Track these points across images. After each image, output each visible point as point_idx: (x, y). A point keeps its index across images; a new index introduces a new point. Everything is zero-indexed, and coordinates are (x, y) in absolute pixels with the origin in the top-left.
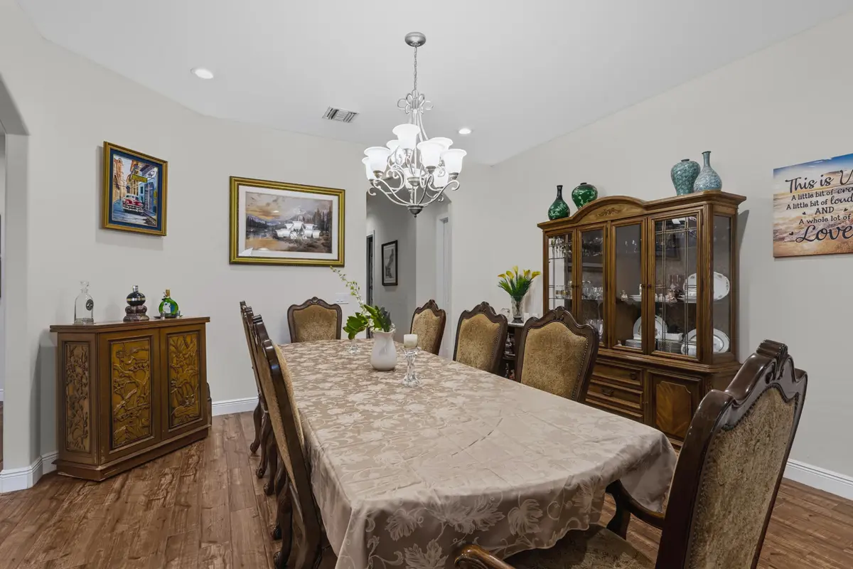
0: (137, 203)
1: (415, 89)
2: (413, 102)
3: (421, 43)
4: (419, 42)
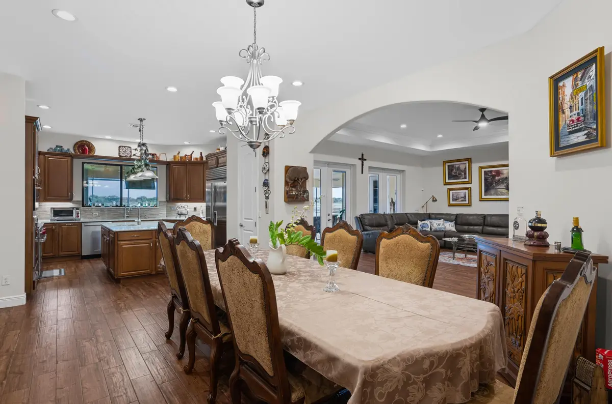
0: (578, 119)
1: (255, 43)
2: (253, 52)
3: (260, 4)
4: (259, 3)
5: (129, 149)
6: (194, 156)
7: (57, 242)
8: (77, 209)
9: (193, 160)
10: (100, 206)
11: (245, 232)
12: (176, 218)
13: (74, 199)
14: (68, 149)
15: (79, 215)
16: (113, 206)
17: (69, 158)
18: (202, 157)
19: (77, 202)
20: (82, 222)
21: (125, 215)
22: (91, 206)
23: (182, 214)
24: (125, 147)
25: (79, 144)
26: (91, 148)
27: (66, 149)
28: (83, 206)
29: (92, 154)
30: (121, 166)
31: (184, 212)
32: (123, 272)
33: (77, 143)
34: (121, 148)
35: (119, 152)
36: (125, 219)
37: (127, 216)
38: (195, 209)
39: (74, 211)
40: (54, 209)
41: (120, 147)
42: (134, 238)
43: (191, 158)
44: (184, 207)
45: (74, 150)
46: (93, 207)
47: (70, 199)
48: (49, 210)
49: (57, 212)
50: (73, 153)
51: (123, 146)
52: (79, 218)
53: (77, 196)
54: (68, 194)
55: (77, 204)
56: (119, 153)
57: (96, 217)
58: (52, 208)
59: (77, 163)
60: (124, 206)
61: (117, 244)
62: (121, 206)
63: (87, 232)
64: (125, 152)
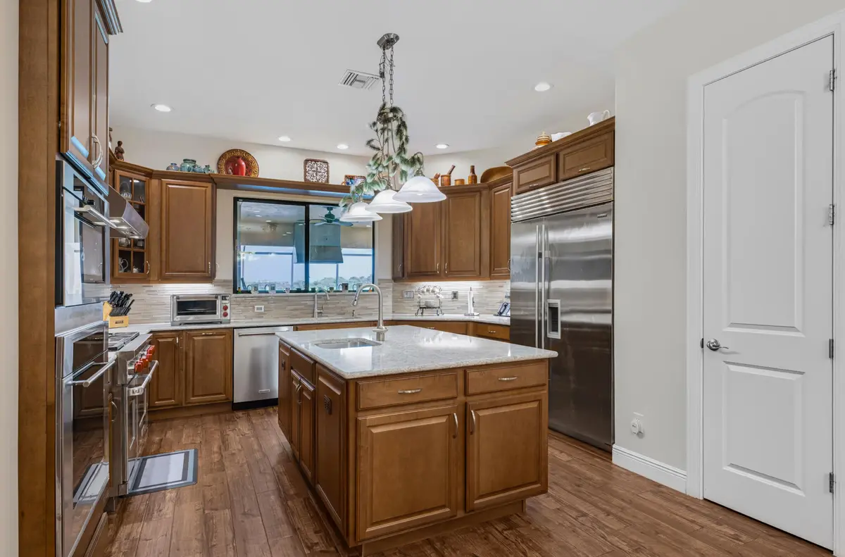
5: (325, 165)
6: (455, 176)
7: (183, 373)
8: (224, 298)
9: (453, 184)
10: (267, 292)
11: (733, 368)
12: (416, 314)
13: (219, 276)
14: (207, 167)
15: (228, 311)
16: (291, 292)
17: (209, 185)
18: (474, 178)
19: (223, 283)
20: (234, 328)
21: (316, 311)
22: (249, 292)
23: (428, 307)
24: (316, 161)
25: (228, 156)
26: (251, 165)
27: (203, 167)
28: (235, 292)
29: (253, 176)
30: (306, 204)
31: (434, 302)
32: (373, 524)
33: (223, 156)
34: (309, 163)
35: (306, 172)
36: (316, 320)
37: (319, 313)
38: (455, 295)
39: (219, 302)
40: (178, 298)
41: (307, 161)
42: (407, 400)
43: (449, 180)
44: (433, 291)
45: (219, 169)
46: (254, 294)
47: (209, 277)
48: (168, 301)
49: (184, 306)
50: (216, 172)
51: (312, 160)
52: (228, 317)
53: (224, 271)
54: (206, 265)
55: (223, 286)
56: (305, 176)
57: (260, 315)
58: (174, 296)
59: (225, 198)
60: (313, 290)
61: (356, 421)
62: (306, 291)
63: (243, 348)
64: (317, 172)
